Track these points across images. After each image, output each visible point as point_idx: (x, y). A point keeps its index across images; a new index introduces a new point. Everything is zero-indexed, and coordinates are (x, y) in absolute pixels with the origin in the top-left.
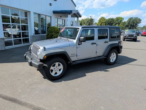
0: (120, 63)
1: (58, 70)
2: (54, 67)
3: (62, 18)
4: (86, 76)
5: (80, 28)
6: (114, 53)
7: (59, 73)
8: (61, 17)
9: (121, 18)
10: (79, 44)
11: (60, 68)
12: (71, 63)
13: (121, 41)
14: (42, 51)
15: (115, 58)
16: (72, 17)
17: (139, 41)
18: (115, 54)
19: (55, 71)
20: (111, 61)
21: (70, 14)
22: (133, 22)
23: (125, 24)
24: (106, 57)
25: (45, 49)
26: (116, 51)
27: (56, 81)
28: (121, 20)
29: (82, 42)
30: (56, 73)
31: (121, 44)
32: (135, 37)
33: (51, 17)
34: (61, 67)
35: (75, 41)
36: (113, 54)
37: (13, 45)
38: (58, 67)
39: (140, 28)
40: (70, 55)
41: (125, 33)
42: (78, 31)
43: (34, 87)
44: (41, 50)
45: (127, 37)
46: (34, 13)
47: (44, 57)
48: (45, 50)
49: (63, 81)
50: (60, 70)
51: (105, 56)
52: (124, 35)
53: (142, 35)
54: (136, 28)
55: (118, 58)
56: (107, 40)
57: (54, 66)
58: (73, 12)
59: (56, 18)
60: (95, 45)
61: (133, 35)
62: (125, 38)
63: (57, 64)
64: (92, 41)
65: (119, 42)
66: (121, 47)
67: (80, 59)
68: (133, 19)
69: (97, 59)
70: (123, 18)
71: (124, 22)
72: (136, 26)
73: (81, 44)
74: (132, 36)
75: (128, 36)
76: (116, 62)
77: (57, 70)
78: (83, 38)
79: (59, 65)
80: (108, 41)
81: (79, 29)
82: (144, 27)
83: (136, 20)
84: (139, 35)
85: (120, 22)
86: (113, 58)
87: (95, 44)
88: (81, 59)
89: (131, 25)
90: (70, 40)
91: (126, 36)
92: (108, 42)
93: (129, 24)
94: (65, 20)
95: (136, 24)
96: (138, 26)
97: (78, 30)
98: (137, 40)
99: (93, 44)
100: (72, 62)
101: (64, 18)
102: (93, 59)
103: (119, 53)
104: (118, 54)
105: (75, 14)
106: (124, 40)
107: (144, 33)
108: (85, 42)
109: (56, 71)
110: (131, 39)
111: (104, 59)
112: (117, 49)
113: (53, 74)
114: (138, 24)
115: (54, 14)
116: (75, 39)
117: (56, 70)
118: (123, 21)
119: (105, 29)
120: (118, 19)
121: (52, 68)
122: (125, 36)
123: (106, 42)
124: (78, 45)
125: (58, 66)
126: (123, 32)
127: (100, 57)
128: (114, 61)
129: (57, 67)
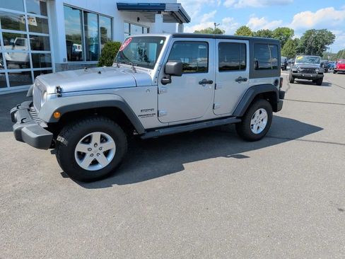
0: (277, 136)
1: (101, 152)
2: (86, 146)
3: (140, 23)
4: (183, 169)
5: (168, 37)
6: (262, 109)
7: (104, 162)
8: (138, 19)
9: (289, 31)
10: (164, 83)
11: (106, 147)
12: (140, 135)
13: (282, 79)
14: (51, 98)
15: (265, 122)
16: (165, 21)
17: (327, 84)
18: (265, 113)
19: (92, 155)
20: (255, 131)
21: (160, 13)
22: (316, 41)
23: (297, 45)
24: (240, 120)
25: (60, 92)
26: (268, 105)
27: (93, 184)
28: (288, 36)
29: (172, 77)
30: (95, 162)
31: (281, 86)
32: (319, 73)
33: (112, 19)
34: (111, 144)
35: (152, 73)
36: (261, 112)
37: (6, 86)
38: (100, 145)
39: (330, 55)
40: (137, 112)
41: (296, 63)
42: (163, 44)
43: (25, 201)
44: (49, 96)
45: (299, 74)
46: (65, 5)
47: (53, 115)
48: (59, 96)
49: (115, 186)
50: (107, 154)
51: (237, 118)
52: (293, 70)
53: (335, 72)
54: (322, 56)
55: (273, 122)
56: (245, 74)
57: (88, 141)
58: (168, 9)
59: (125, 22)
60: (211, 87)
61: (315, 69)
62: (294, 77)
63: (96, 136)
64: (202, 76)
65: (276, 82)
66: (282, 95)
67: (167, 125)
68: (315, 34)
69: (215, 123)
70: (293, 31)
71: (295, 40)
72: (323, 51)
73: (170, 82)
74: (312, 70)
75: (302, 72)
76: (267, 134)
77: (98, 154)
78: (174, 64)
79: (103, 139)
80: (248, 78)
81: (164, 39)
82: (340, 53)
83: (324, 35)
84: (329, 70)
85: (286, 40)
86: (259, 122)
87: (211, 82)
88: (170, 124)
89: (311, 48)
90: (138, 69)
91: (296, 72)
92: (245, 80)
93: (306, 45)
94: (148, 29)
95: (322, 46)
96: (327, 51)
97: (162, 42)
98: (324, 81)
99: (203, 83)
100: (143, 132)
101: (148, 24)
102: (204, 125)
103: (276, 111)
104: (274, 114)
105: (172, 12)
106: (292, 82)
107: (341, 67)
108: (181, 76)
109: (95, 157)
110: (309, 78)
111: (236, 124)
112: (271, 98)
113: (85, 164)
114: (327, 46)
115: (119, 12)
116: (152, 67)
117: (95, 154)
118: (293, 38)
119: (239, 43)
120: (280, 32)
121: (80, 147)
122: (294, 72)
123: (240, 80)
124: (160, 85)
125: (102, 142)
126: (290, 63)
127: (225, 120)
128: (261, 130)
129: (96, 144)
